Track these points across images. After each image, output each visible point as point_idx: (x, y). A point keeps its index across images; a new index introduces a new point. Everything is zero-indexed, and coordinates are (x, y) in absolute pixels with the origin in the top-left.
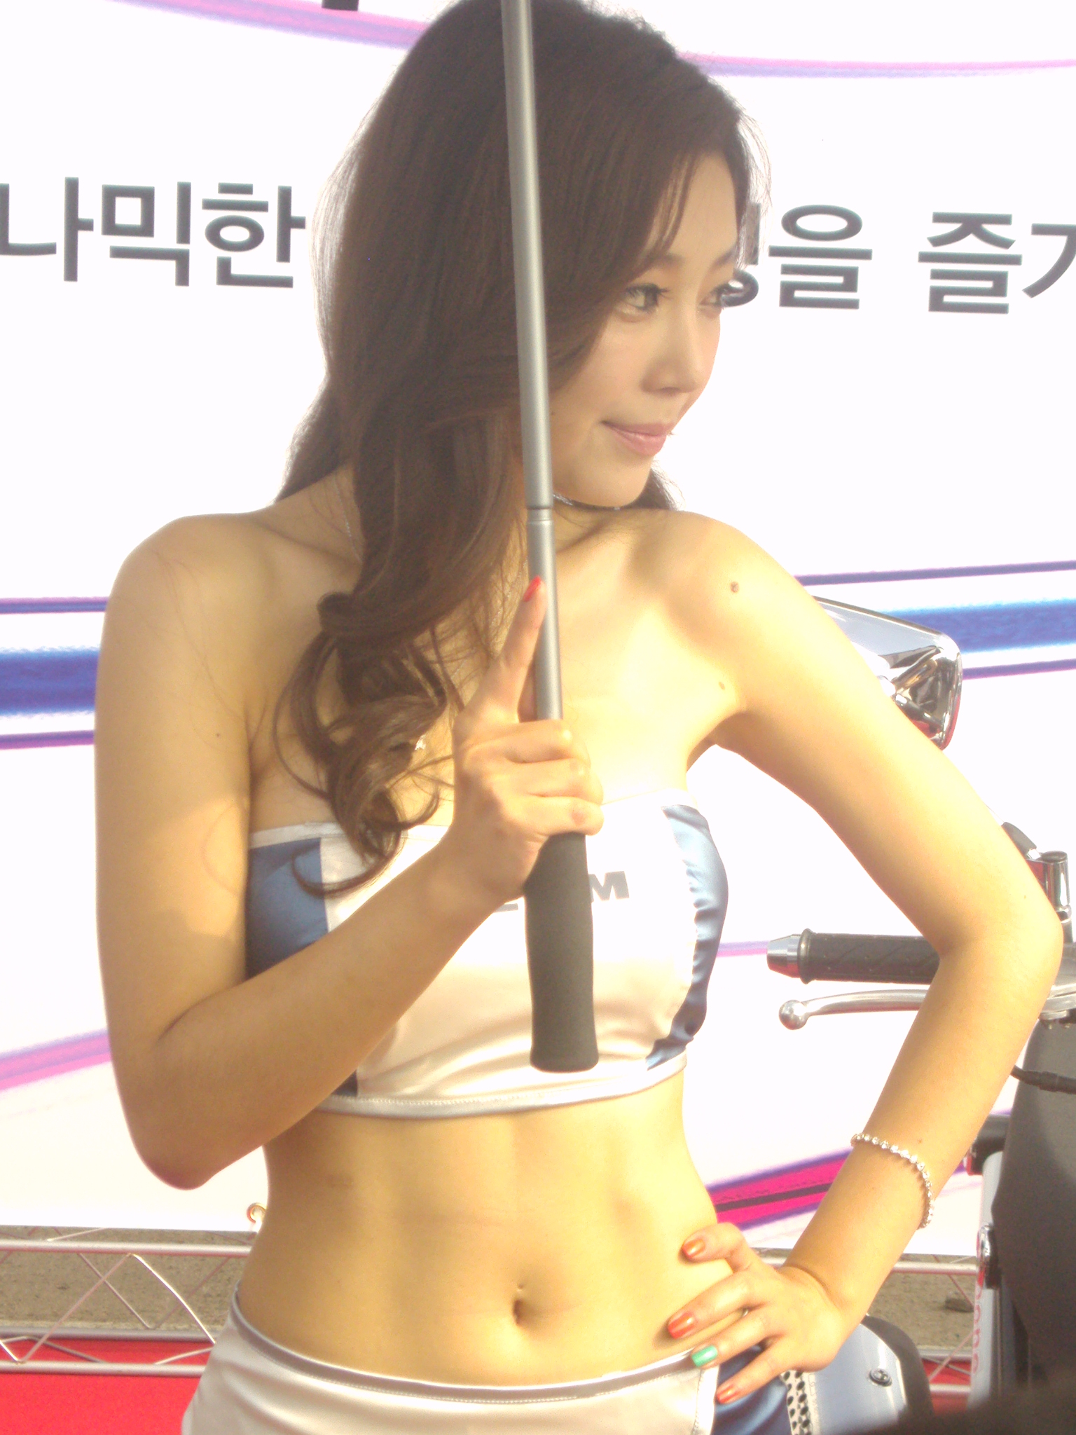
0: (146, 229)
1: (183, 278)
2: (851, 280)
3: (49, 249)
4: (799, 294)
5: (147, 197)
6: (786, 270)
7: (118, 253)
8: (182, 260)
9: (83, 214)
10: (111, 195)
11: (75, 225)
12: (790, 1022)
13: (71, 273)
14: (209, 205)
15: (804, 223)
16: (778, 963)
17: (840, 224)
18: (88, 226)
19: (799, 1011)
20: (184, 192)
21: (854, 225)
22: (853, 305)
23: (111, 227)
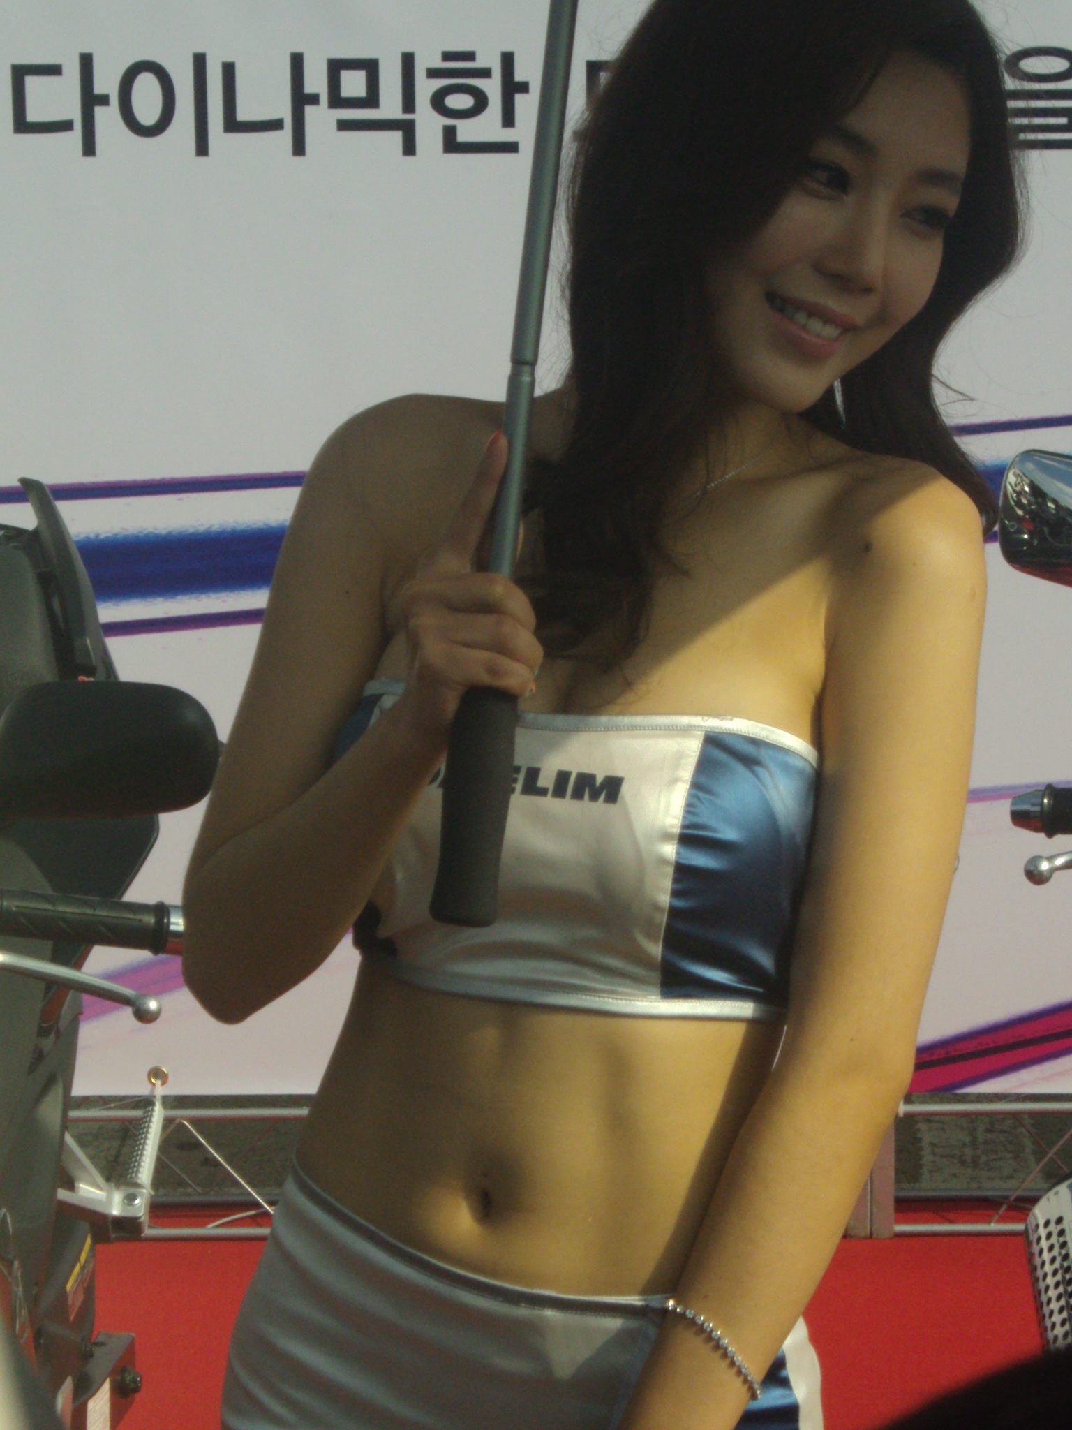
0: (371, 100)
1: (409, 148)
3: (275, 125)
4: (1024, 136)
5: (371, 67)
7: (344, 125)
8: (408, 129)
9: (309, 88)
10: (336, 67)
11: (301, 100)
12: (1035, 877)
13: (299, 148)
14: (433, 73)
15: (1026, 65)
16: (1021, 819)
18: (314, 99)
19: (1045, 866)
20: (408, 61)
23: (337, 100)
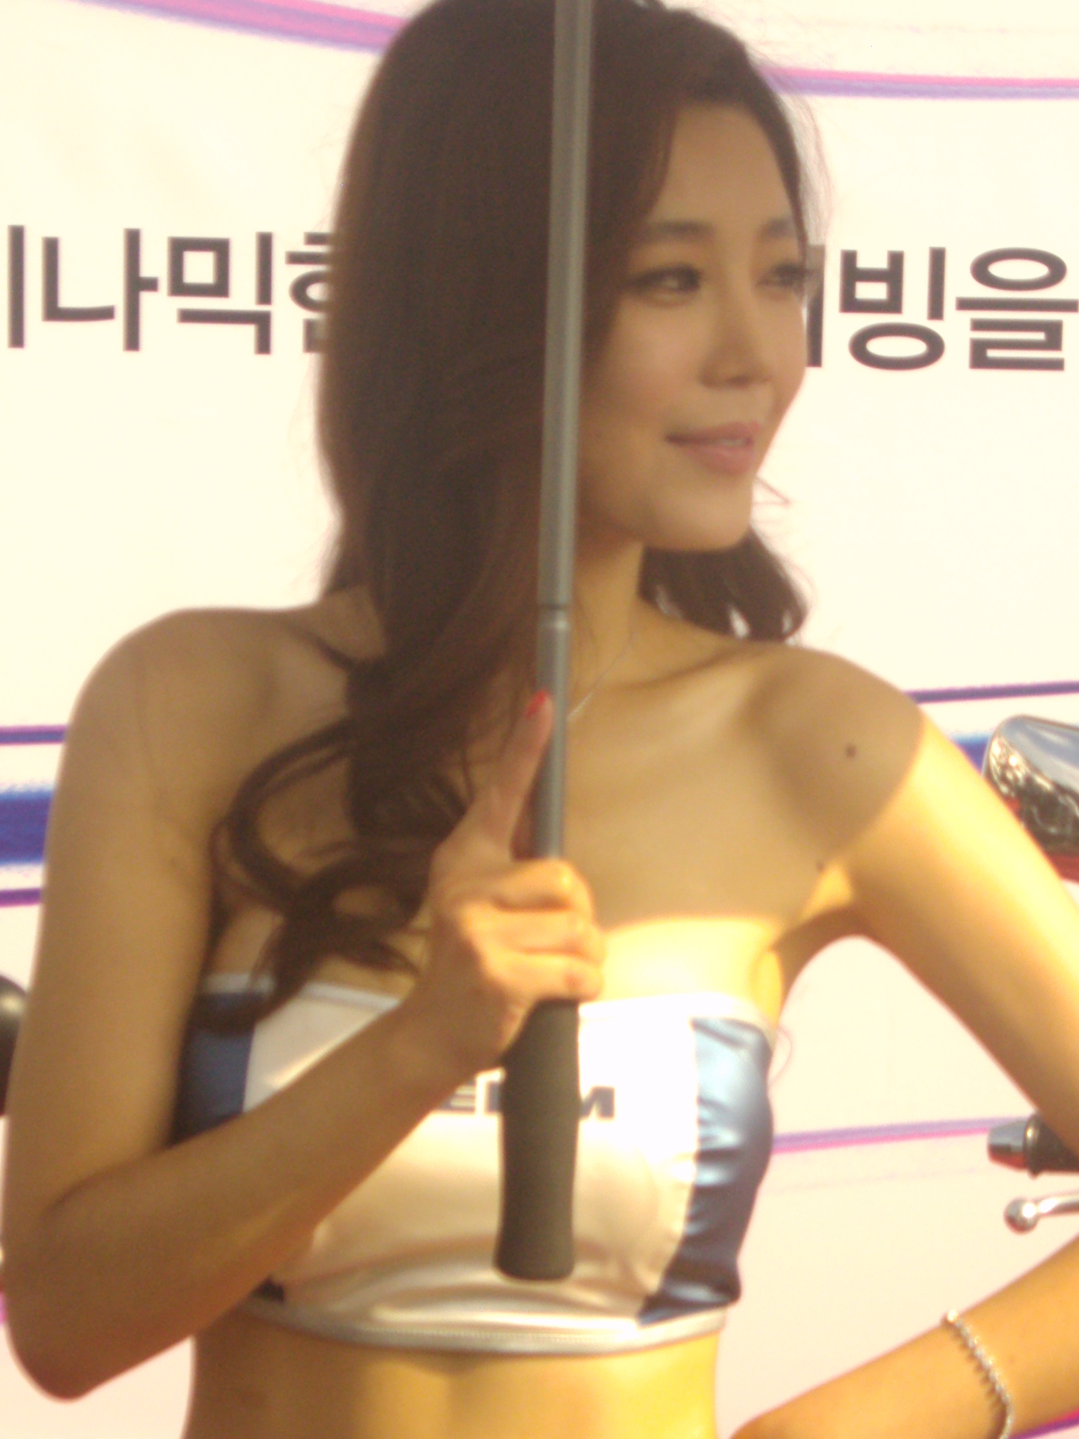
0: (220, 287)
1: (264, 345)
2: (1054, 336)
3: (105, 314)
4: (992, 354)
5: (220, 249)
6: (978, 325)
7: (188, 316)
8: (262, 322)
9: (146, 271)
10: (179, 248)
11: (137, 284)
12: (1017, 1223)
13: (132, 342)
14: (295, 258)
15: (999, 270)
16: (1000, 1154)
17: (1039, 271)
18: (152, 285)
19: (1028, 1212)
20: (265, 243)
21: (1057, 270)
22: (1057, 365)
23: (179, 287)
